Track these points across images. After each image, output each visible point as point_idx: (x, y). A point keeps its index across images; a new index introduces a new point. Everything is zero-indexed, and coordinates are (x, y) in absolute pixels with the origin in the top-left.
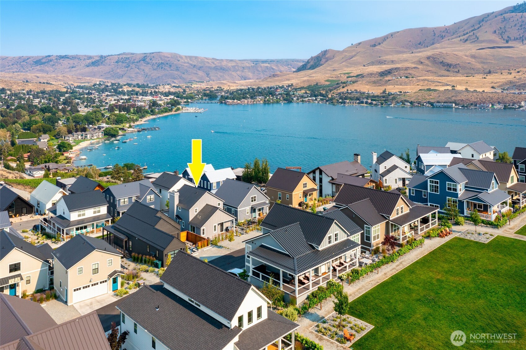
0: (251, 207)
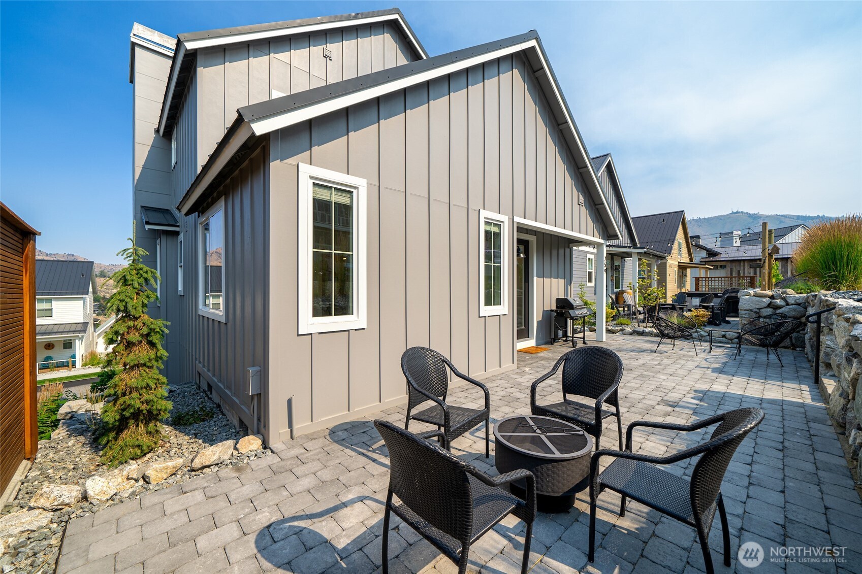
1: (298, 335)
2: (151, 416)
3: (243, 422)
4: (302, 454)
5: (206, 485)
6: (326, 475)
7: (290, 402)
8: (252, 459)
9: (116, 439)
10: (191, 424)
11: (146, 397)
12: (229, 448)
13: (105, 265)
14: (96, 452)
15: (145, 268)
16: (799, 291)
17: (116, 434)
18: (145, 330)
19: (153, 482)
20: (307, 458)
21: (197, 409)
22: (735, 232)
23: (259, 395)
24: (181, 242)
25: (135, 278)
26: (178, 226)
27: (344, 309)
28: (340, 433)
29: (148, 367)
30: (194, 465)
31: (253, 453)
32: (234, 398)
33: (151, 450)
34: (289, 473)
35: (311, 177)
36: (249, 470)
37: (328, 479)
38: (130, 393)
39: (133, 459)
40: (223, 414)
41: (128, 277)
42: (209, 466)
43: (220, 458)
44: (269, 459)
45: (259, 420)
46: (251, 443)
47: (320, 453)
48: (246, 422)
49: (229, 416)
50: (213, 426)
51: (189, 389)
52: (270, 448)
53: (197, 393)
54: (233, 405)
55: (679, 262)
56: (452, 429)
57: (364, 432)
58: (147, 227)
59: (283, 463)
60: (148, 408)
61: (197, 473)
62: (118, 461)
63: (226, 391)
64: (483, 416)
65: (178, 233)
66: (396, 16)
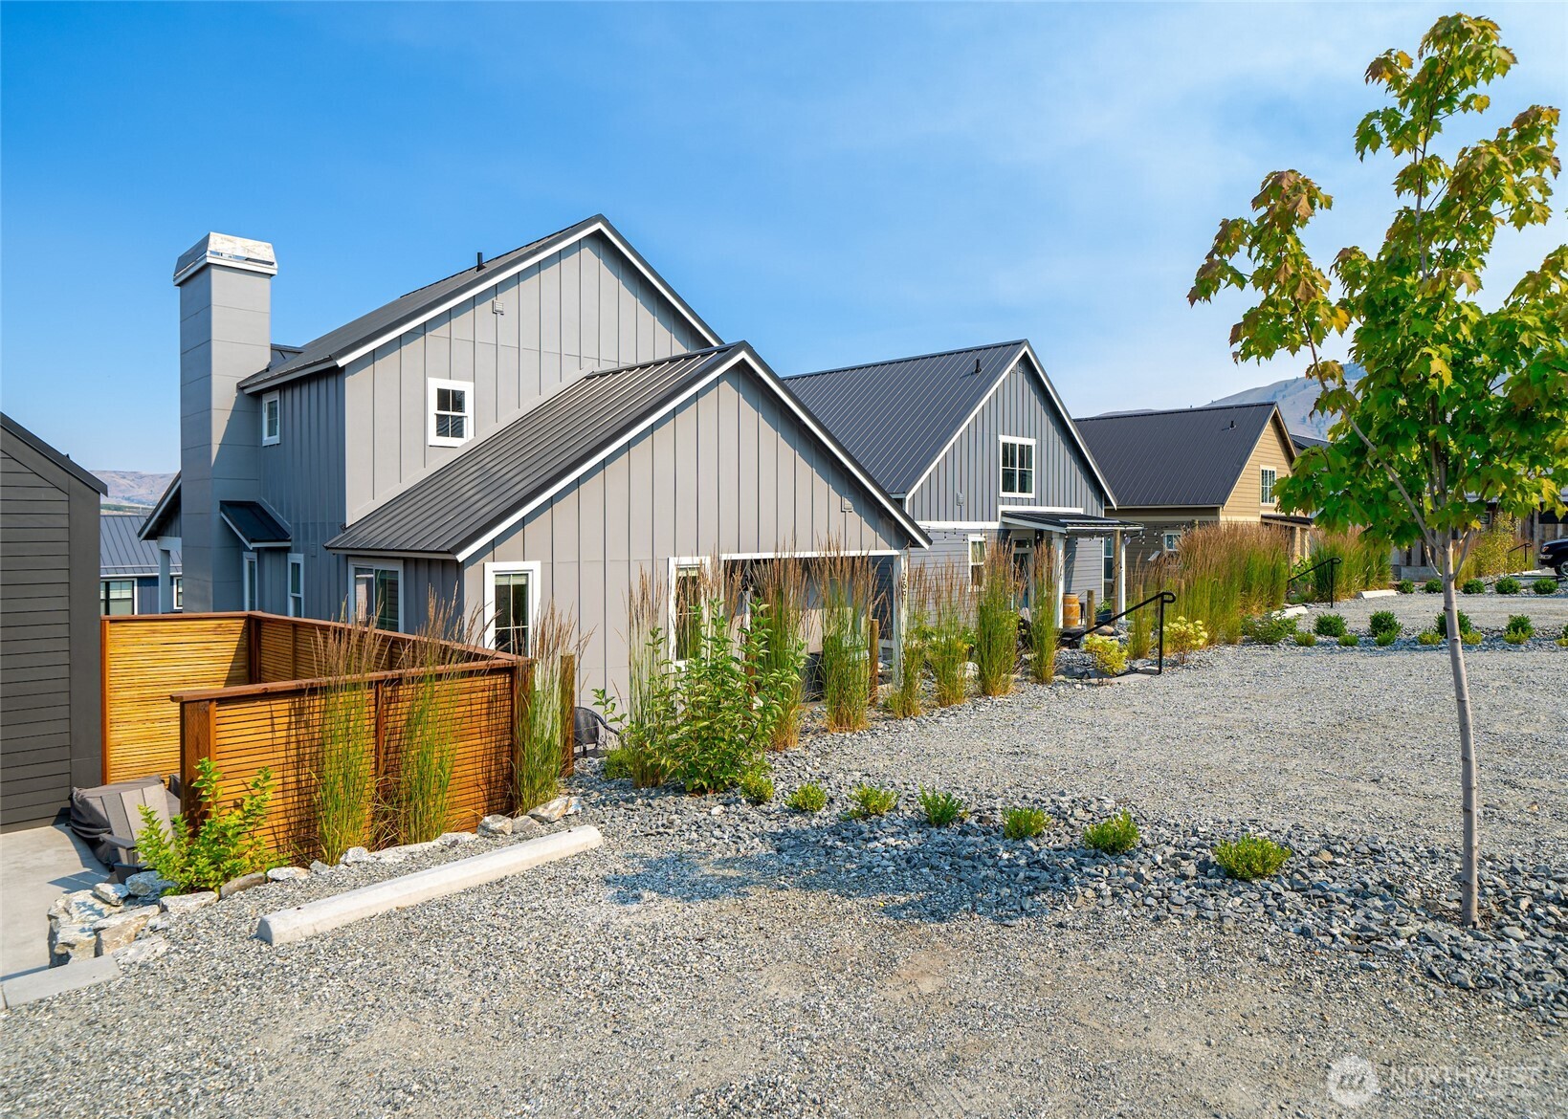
0: (996, 525)
24: (296, 566)
26: (289, 541)
35: (493, 572)
55: (1264, 517)
58: (252, 546)
65: (287, 550)
66: (599, 226)
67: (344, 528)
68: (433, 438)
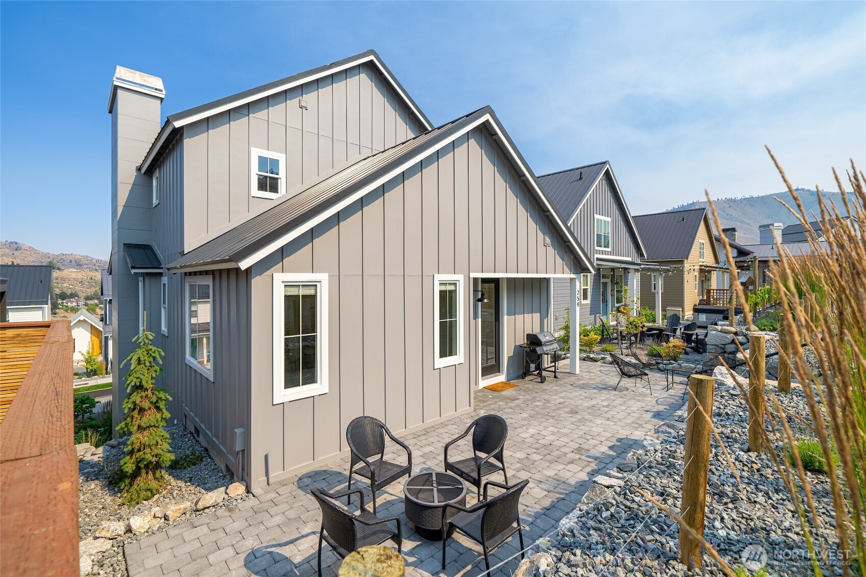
1: (273, 405)
2: (158, 466)
3: (229, 469)
4: (275, 498)
5: (208, 521)
6: (291, 514)
7: (266, 457)
8: (238, 501)
9: (131, 485)
10: (185, 468)
11: (156, 451)
12: (222, 493)
13: (54, 255)
14: (115, 494)
15: (154, 348)
16: (763, 328)
17: (131, 480)
18: (154, 399)
19: (171, 520)
20: (279, 501)
21: (188, 452)
22: (776, 224)
23: (243, 451)
24: (164, 285)
25: (146, 358)
26: (162, 268)
27: (311, 379)
28: (305, 480)
29: (156, 427)
30: (198, 507)
31: (240, 497)
32: (222, 447)
33: (158, 492)
34: (266, 512)
35: (283, 282)
36: (237, 511)
37: (293, 517)
38: (144, 449)
39: (145, 500)
40: (211, 458)
41: (142, 359)
42: (208, 508)
43: (216, 501)
44: (252, 501)
45: (243, 469)
46: (237, 489)
47: (289, 496)
48: (232, 468)
49: (217, 460)
50: (203, 469)
51: (177, 431)
52: (252, 493)
53: (184, 435)
54: (220, 452)
55: (701, 266)
56: (377, 483)
57: (323, 479)
58: (133, 271)
59: (261, 505)
60: (157, 459)
61: (201, 512)
62: (134, 502)
63: (214, 439)
64: (408, 470)
65: (161, 274)
66: (371, 58)
67: (182, 254)
68: (255, 191)
